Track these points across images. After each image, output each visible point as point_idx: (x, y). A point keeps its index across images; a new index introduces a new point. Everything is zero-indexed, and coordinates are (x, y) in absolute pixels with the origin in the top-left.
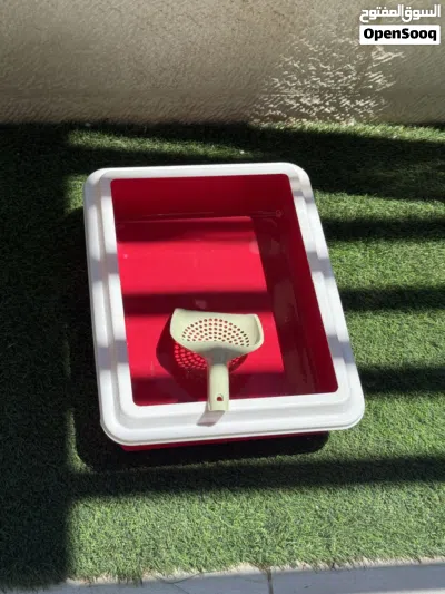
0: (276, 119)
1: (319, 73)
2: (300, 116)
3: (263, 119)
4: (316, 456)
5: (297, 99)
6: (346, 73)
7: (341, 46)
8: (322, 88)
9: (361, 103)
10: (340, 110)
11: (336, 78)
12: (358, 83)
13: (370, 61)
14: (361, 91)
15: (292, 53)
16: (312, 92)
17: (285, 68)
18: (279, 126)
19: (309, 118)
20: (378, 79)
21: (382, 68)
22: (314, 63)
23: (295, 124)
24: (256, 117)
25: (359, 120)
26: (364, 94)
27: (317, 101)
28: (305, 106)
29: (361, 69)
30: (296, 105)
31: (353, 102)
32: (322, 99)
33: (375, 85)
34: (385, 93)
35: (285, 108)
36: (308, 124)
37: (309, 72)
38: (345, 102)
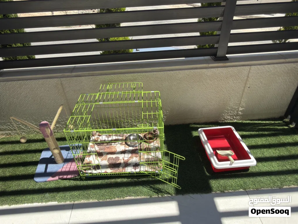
0: (223, 121)
1: (230, 112)
2: (227, 120)
3: (221, 121)
4: (248, 172)
5: (227, 117)
6: (235, 112)
7: (234, 108)
8: (231, 115)
9: (237, 117)
10: (234, 118)
11: (233, 113)
12: (237, 114)
13: (239, 110)
14: (237, 115)
15: (226, 110)
16: (229, 116)
17: (225, 112)
18: (224, 122)
19: (229, 120)
20: (240, 113)
21: (241, 111)
22: (230, 111)
23: (226, 121)
24: (220, 121)
25: (237, 120)
26: (238, 116)
27: (230, 117)
28: (228, 118)
29: (237, 111)
30: (226, 118)
31: (236, 117)
32: (231, 117)
33: (239, 114)
34: (241, 115)
35: (225, 119)
36: (228, 121)
37: (229, 113)
38: (235, 117)
